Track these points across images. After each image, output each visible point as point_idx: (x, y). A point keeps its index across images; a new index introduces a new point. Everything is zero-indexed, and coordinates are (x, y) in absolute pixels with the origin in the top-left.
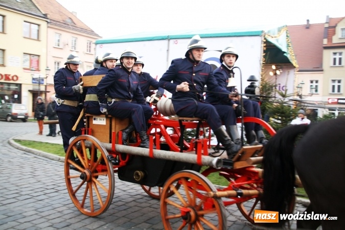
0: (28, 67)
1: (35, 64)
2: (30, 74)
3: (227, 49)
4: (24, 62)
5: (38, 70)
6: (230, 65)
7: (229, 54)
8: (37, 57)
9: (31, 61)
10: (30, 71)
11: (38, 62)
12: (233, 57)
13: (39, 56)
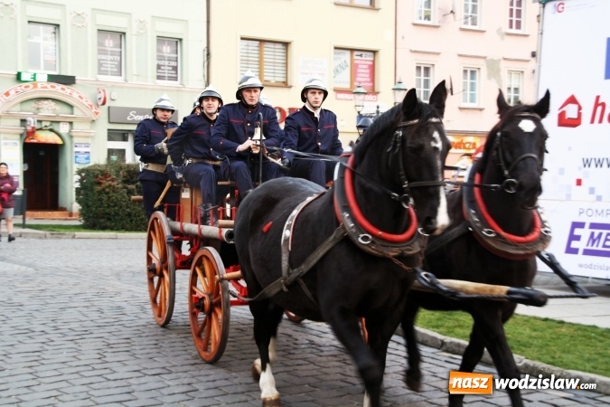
0: (347, 86)
1: (363, 76)
2: (353, 103)
3: (311, 81)
4: (337, 71)
5: (373, 91)
6: (315, 105)
7: (315, 90)
8: (369, 57)
9: (354, 69)
10: (352, 96)
11: (373, 68)
12: (320, 93)
13: (374, 52)
